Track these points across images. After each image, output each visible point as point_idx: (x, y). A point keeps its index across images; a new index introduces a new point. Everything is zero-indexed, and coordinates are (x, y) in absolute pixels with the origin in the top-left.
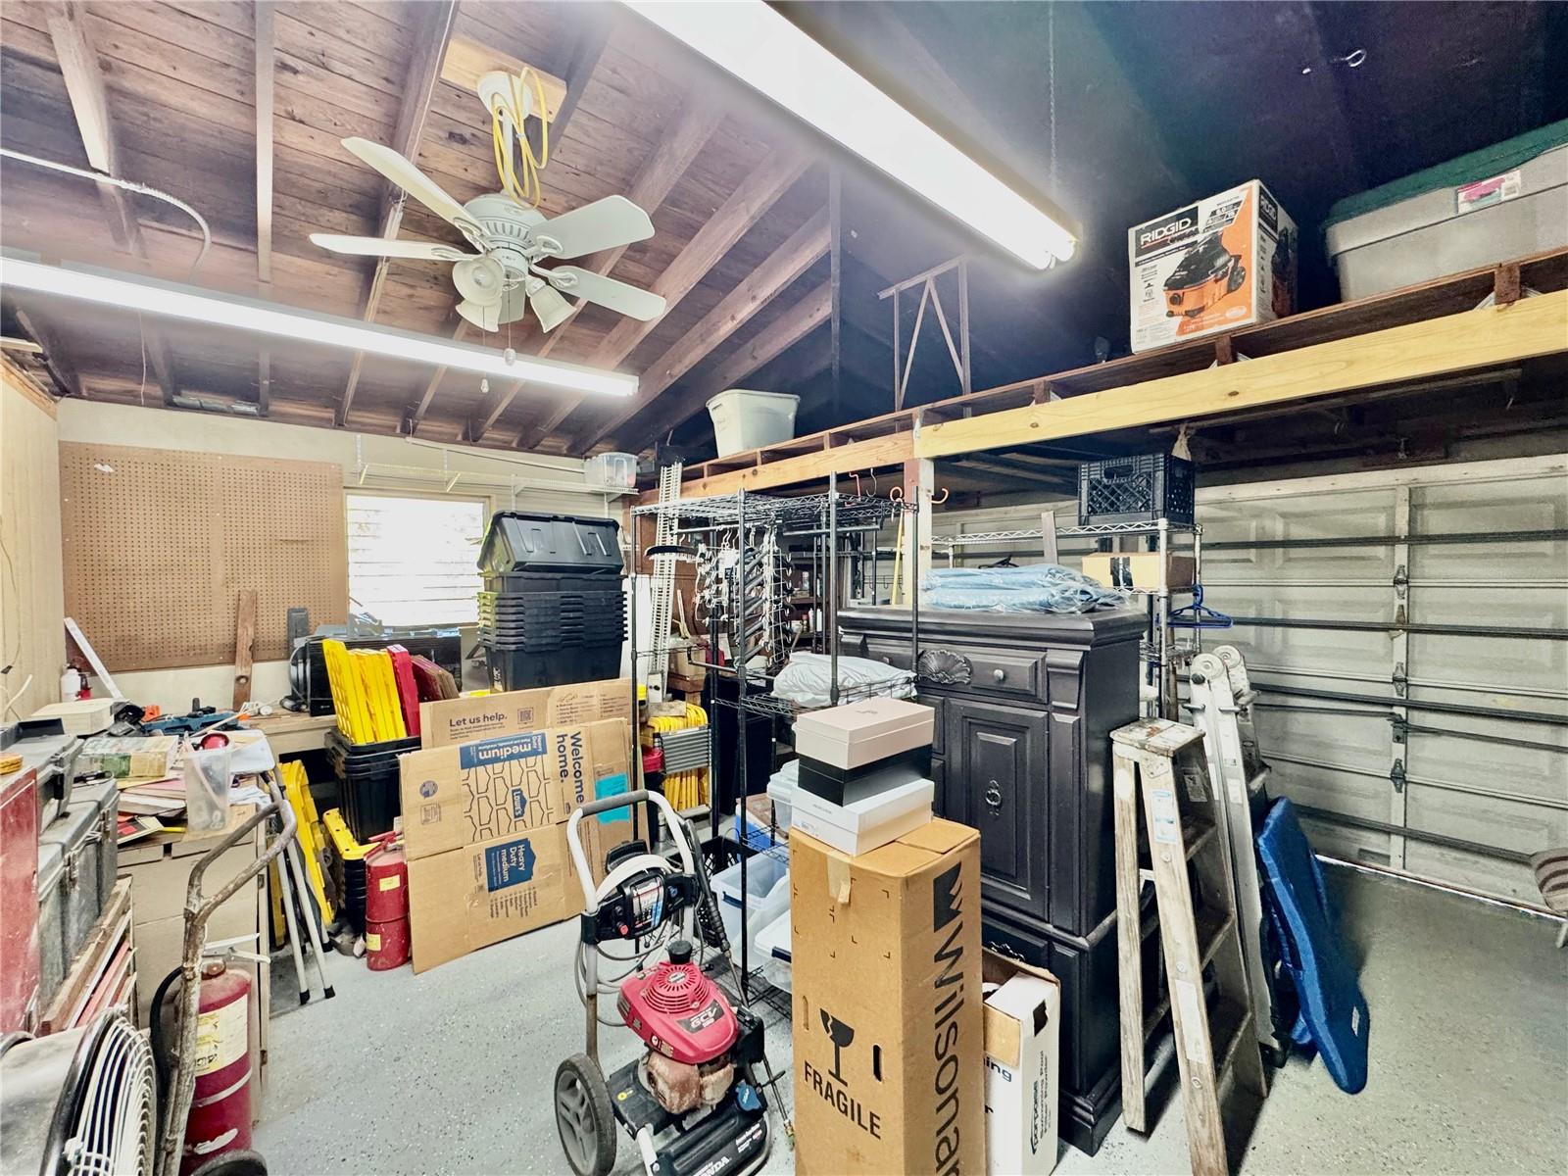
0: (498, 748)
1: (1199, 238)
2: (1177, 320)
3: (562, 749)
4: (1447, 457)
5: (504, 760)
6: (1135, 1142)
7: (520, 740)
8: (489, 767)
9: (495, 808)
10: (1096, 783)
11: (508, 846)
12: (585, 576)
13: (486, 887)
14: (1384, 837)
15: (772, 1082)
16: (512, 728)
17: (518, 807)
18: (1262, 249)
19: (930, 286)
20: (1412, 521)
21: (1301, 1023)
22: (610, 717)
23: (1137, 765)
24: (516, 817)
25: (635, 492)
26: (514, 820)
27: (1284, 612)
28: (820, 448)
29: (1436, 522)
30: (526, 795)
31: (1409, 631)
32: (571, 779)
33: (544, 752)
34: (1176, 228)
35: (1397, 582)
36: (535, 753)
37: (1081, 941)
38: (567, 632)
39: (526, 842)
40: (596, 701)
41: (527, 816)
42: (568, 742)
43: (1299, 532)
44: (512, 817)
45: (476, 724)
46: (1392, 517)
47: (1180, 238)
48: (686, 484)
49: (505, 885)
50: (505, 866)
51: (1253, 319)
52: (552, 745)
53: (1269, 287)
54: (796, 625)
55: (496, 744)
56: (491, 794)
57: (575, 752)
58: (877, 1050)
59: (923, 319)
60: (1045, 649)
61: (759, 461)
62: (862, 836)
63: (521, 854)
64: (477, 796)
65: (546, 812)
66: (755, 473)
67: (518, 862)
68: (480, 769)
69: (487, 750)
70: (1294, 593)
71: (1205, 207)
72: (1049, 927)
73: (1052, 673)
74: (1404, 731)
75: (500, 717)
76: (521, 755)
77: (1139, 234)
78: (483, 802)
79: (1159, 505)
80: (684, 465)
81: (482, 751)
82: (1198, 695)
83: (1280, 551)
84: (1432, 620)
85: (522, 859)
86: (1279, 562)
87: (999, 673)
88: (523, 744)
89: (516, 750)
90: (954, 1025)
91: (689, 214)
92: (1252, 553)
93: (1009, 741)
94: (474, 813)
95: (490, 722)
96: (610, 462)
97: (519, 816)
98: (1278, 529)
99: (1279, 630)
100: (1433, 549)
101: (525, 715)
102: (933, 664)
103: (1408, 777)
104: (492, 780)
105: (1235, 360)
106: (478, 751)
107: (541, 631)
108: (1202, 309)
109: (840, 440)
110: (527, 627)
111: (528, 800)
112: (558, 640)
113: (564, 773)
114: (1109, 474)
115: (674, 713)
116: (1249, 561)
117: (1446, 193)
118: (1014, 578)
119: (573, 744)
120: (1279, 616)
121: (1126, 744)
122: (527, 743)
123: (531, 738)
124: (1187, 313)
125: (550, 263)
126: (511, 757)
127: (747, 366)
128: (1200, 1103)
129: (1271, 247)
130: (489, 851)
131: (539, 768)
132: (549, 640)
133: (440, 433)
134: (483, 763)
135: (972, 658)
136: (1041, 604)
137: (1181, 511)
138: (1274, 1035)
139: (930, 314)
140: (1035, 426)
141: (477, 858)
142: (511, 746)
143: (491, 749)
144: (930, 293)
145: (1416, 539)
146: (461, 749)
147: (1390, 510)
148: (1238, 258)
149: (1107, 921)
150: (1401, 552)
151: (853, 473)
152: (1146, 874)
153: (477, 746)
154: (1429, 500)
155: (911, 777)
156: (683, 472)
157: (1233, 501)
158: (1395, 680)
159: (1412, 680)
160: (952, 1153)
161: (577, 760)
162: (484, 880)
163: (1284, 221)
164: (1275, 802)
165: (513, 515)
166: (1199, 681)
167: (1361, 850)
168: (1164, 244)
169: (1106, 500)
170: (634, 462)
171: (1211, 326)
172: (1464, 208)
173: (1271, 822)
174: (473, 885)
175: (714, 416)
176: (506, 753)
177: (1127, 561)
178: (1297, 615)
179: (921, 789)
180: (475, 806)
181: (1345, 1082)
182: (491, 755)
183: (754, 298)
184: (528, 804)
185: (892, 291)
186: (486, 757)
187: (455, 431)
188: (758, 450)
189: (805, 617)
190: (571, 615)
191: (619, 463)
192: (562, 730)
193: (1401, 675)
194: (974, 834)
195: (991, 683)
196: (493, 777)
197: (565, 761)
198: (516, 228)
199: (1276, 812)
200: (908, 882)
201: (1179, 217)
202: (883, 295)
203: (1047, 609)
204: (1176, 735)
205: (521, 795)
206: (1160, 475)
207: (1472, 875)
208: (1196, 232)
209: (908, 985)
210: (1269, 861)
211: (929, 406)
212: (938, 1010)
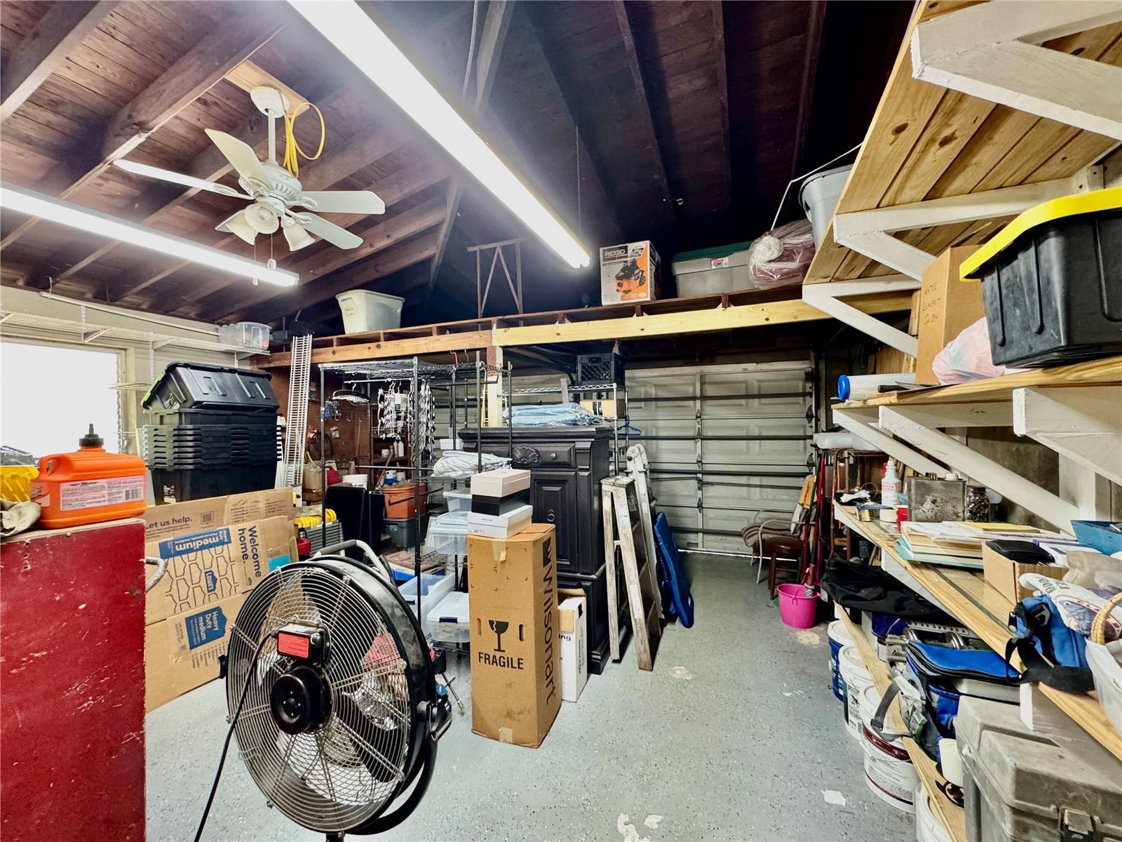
0: (192, 541)
1: (628, 259)
2: (621, 294)
3: (242, 539)
4: (712, 362)
5: (197, 550)
6: (616, 665)
7: (210, 535)
8: (185, 556)
9: (192, 586)
10: (596, 505)
11: (203, 614)
12: (250, 413)
13: (188, 646)
14: (695, 535)
15: (449, 685)
16: (196, 528)
17: (211, 584)
18: (651, 270)
19: (499, 251)
20: (701, 390)
21: (672, 606)
22: (272, 516)
23: (612, 494)
24: (209, 591)
25: (268, 353)
26: (207, 594)
27: (657, 433)
28: (431, 334)
29: (710, 391)
30: (216, 575)
31: (702, 439)
32: (250, 561)
33: (230, 542)
34: (619, 253)
35: (697, 417)
36: (221, 543)
37: (593, 577)
38: (236, 454)
39: (218, 609)
40: (262, 505)
41: (218, 590)
42: (247, 534)
43: (662, 394)
44: (206, 592)
45: (165, 527)
46: (694, 389)
47: (621, 257)
48: (315, 350)
49: (203, 643)
50: (203, 629)
51: (649, 299)
52: (235, 536)
53: (653, 286)
54: (385, 452)
55: (190, 539)
56: (187, 576)
57: (253, 541)
58: (521, 626)
59: (494, 270)
60: (574, 442)
61: (382, 338)
62: (509, 529)
63: (215, 618)
64: (175, 579)
65: (233, 585)
66: (378, 346)
67: (213, 625)
68: (178, 558)
69: (182, 544)
70: (660, 424)
71: (631, 246)
72: (579, 575)
73: (577, 452)
74: (702, 484)
75: (186, 520)
76: (210, 546)
77: (604, 251)
78: (181, 583)
79: (613, 378)
80: (313, 337)
81: (178, 544)
82: (630, 466)
83: (654, 403)
84: (710, 434)
85: (216, 622)
86: (653, 408)
87: (554, 455)
88: (211, 537)
89: (206, 542)
90: (550, 613)
91: (357, 182)
92: (642, 404)
93: (557, 489)
94: (174, 592)
95: (178, 524)
96: (248, 330)
97: (212, 591)
98: (653, 392)
99: (654, 441)
100: (709, 402)
101: (207, 518)
102: (518, 455)
103: (704, 506)
104: (187, 566)
105: (642, 315)
106: (174, 545)
107: (216, 453)
108: (630, 291)
109: (442, 331)
110: (204, 451)
111: (218, 578)
112: (229, 461)
113: (245, 556)
114: (590, 360)
115: (313, 513)
116: (641, 408)
117: (707, 260)
118: (557, 410)
119: (251, 535)
120: (654, 435)
121: (607, 486)
122: (215, 536)
123: (218, 532)
124: (625, 292)
125: (297, 209)
126: (202, 548)
127: (371, 275)
128: (640, 635)
129: (654, 268)
130: (188, 620)
131: (225, 554)
132: (222, 461)
133: (70, 291)
134: (180, 553)
135: (539, 449)
136: (572, 421)
137: (620, 380)
138: (663, 613)
139: (499, 266)
140: (558, 334)
141: (178, 626)
142: (202, 539)
143: (185, 543)
144: (498, 255)
145: (704, 398)
146: (159, 544)
147: (694, 385)
148: (643, 272)
149: (602, 568)
150: (698, 402)
151: (453, 351)
152: (616, 542)
153: (174, 541)
154: (707, 381)
155: (520, 504)
156: (313, 341)
157: (635, 378)
158: (698, 461)
159: (704, 461)
160: (551, 673)
161: (254, 547)
162: (186, 641)
163: (658, 258)
164: (659, 514)
165: (186, 366)
166: (630, 459)
167: (688, 543)
168: (614, 259)
169: (590, 375)
170: (268, 331)
171: (633, 299)
172: (713, 267)
173: (658, 520)
174: (176, 647)
175: (343, 305)
176: (198, 545)
177: (600, 403)
178: (662, 434)
179: (526, 510)
180: (174, 587)
181: (687, 623)
182: (186, 546)
183: (388, 236)
184: (218, 581)
185: (476, 248)
186: (181, 549)
187: (82, 290)
188: (382, 332)
189: (391, 447)
190: (240, 442)
191: (256, 331)
192: (241, 526)
193: (699, 459)
194: (553, 526)
195: (550, 460)
196: (188, 563)
197: (245, 547)
198: (285, 188)
199: (660, 517)
200: (535, 542)
201: (621, 248)
202: (470, 249)
203: (575, 423)
204: (625, 480)
205: (212, 575)
206: (613, 362)
207: (725, 545)
208: (627, 257)
209: (535, 591)
210: (659, 536)
211: (501, 317)
212: (545, 604)
